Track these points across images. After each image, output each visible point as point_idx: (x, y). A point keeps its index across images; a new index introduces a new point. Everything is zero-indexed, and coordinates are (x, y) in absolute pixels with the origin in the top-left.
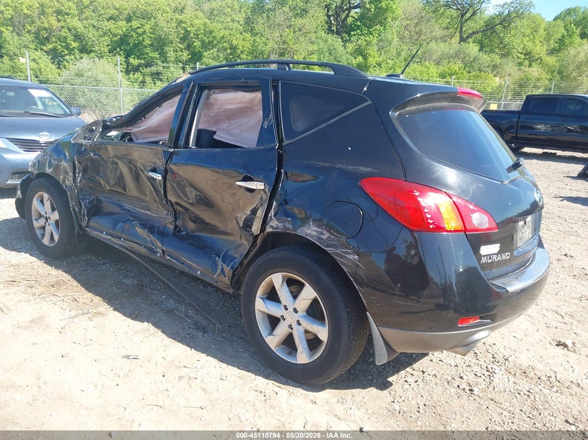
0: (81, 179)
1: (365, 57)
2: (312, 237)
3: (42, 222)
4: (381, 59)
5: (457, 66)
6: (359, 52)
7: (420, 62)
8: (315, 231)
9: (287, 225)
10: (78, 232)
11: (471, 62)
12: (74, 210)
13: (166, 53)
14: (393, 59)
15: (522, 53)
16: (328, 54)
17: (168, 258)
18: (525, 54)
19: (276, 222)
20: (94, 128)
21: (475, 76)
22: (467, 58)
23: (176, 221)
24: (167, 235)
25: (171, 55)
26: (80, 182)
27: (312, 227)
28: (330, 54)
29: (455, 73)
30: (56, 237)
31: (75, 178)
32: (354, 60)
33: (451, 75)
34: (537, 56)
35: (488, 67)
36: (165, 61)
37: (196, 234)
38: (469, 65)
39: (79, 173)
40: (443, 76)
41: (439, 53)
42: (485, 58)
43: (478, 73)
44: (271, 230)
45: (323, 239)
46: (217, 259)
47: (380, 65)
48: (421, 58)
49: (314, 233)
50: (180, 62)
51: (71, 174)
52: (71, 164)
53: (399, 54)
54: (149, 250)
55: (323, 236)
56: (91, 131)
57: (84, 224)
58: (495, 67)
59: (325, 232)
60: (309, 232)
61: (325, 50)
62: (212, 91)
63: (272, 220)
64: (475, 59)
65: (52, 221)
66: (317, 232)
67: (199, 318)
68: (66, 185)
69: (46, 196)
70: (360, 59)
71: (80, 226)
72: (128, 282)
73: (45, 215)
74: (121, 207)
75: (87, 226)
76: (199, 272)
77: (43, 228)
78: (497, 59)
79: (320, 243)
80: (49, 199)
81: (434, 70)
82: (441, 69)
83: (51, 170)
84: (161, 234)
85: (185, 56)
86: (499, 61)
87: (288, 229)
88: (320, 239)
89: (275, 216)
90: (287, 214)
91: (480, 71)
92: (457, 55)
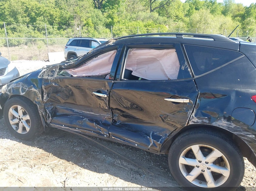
0: (46, 98)
1: (112, 19)
2: (223, 127)
3: (16, 121)
4: (119, 19)
5: (150, 22)
6: (109, 16)
7: (136, 20)
8: (225, 123)
9: (204, 121)
10: (46, 126)
11: (156, 20)
12: (42, 114)
13: (18, 18)
14: (124, 19)
15: (175, 16)
16: (96, 18)
17: (113, 137)
18: (176, 17)
19: (197, 119)
20: (54, 70)
21: (158, 26)
22: (154, 19)
23: (113, 117)
24: (109, 125)
25: (20, 19)
26: (46, 100)
27: (223, 122)
28: (97, 18)
29: (150, 25)
30: (28, 129)
31: (43, 97)
32: (107, 20)
33: (149, 26)
34: (180, 17)
35: (163, 22)
36: (17, 22)
37: (126, 123)
38: (155, 21)
39: (45, 94)
40: (145, 26)
41: (143, 16)
42: (161, 18)
43: (159, 25)
44: (193, 123)
45: (231, 128)
46: (148, 137)
47: (119, 22)
48: (136, 19)
49: (225, 125)
50: (26, 22)
51: (40, 96)
52: (40, 89)
53: (126, 17)
54: (98, 134)
55: (231, 126)
56: (53, 72)
57: (48, 122)
58: (165, 22)
59: (232, 124)
60: (221, 124)
61: (94, 16)
62: (132, 49)
63: (193, 118)
64: (157, 19)
65: (24, 121)
66: (227, 124)
67: (132, 167)
68: (35, 102)
69: (19, 108)
70: (110, 20)
71: (46, 123)
72: (78, 149)
73: (18, 118)
74: (73, 111)
75: (50, 123)
76: (136, 145)
77: (17, 124)
78: (166, 18)
79: (230, 130)
80: (22, 109)
81: (142, 24)
82: (144, 23)
83: (24, 93)
84: (105, 125)
85: (27, 19)
86: (167, 19)
87: (205, 123)
88: (229, 128)
89: (195, 116)
90: (204, 115)
91: (160, 24)
92: (150, 17)
